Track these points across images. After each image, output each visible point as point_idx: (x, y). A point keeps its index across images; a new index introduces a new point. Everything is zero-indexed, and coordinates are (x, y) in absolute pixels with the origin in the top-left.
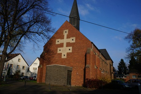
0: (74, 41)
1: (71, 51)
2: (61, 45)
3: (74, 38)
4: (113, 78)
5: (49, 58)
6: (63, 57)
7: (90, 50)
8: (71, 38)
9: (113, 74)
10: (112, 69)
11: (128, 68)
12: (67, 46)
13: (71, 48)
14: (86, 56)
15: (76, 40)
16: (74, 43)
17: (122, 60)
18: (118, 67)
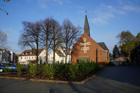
0: (90, 44)
1: (89, 49)
2: (83, 46)
3: (90, 43)
4: (109, 61)
5: (77, 53)
6: (85, 52)
7: (98, 49)
8: (88, 43)
9: (109, 59)
10: (108, 55)
11: (120, 52)
12: (86, 47)
13: (88, 48)
14: (97, 51)
15: (91, 43)
16: (90, 45)
17: (116, 46)
18: (113, 51)
